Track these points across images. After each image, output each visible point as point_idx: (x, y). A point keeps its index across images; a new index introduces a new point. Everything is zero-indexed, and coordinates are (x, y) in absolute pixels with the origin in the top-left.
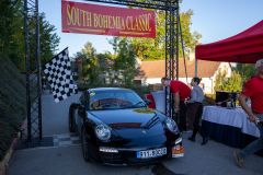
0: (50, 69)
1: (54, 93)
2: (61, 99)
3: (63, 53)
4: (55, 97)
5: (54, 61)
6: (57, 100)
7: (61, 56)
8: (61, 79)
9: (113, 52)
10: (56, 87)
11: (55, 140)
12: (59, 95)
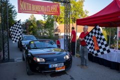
0: (12, 29)
1: (13, 39)
2: (16, 41)
3: (19, 22)
4: (13, 40)
5: (14, 25)
6: (14, 42)
7: (17, 23)
8: (17, 33)
10: (14, 36)
11: (15, 60)
12: (15, 39)
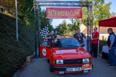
0: (42, 32)
9: (71, 23)
